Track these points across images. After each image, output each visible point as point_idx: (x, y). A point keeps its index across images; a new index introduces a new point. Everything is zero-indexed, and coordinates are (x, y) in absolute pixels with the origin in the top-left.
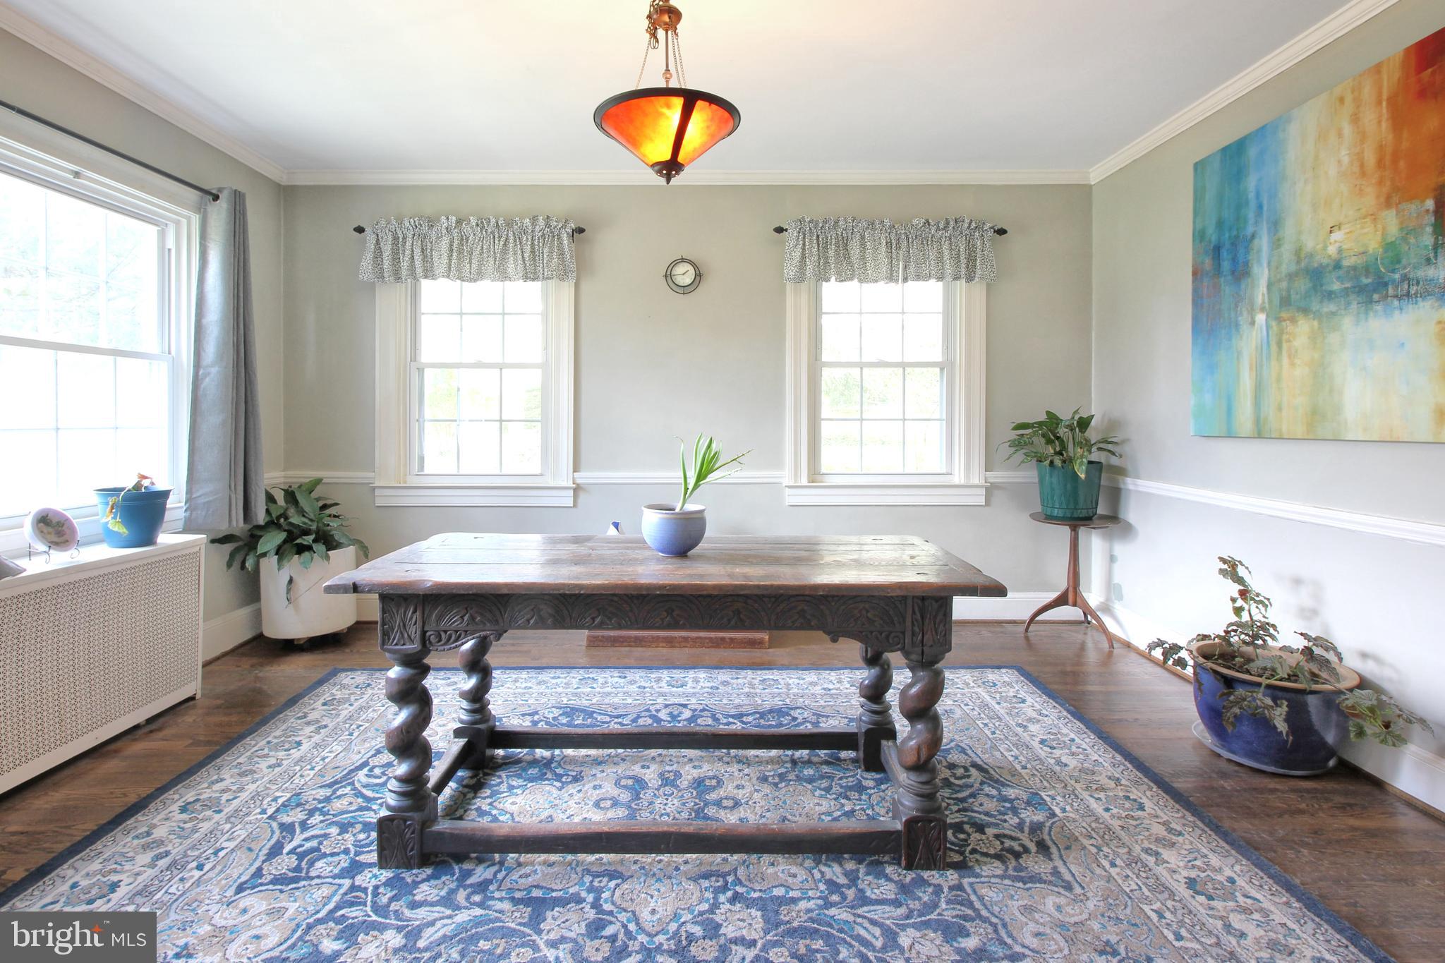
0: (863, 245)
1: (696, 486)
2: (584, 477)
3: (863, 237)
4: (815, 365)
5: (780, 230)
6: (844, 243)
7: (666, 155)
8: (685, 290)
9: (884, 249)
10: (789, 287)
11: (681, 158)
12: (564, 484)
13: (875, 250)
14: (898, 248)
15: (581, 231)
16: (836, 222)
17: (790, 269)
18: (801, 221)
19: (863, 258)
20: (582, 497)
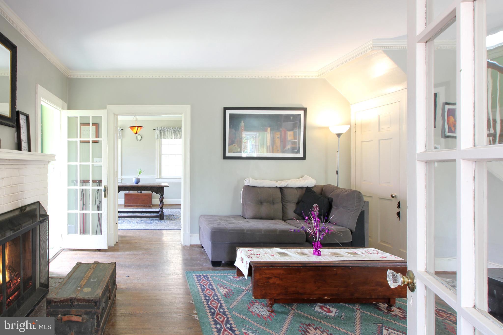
0: (167, 132)
1: (139, 175)
2: (123, 177)
3: (168, 131)
4: (161, 155)
5: (154, 129)
6: (164, 132)
7: (136, 132)
8: (140, 140)
9: (171, 133)
10: (156, 140)
11: (137, 133)
12: (120, 178)
13: (170, 133)
14: (173, 133)
15: (123, 130)
16: (163, 128)
17: (156, 137)
18: (158, 128)
19: (167, 135)
20: (123, 180)
